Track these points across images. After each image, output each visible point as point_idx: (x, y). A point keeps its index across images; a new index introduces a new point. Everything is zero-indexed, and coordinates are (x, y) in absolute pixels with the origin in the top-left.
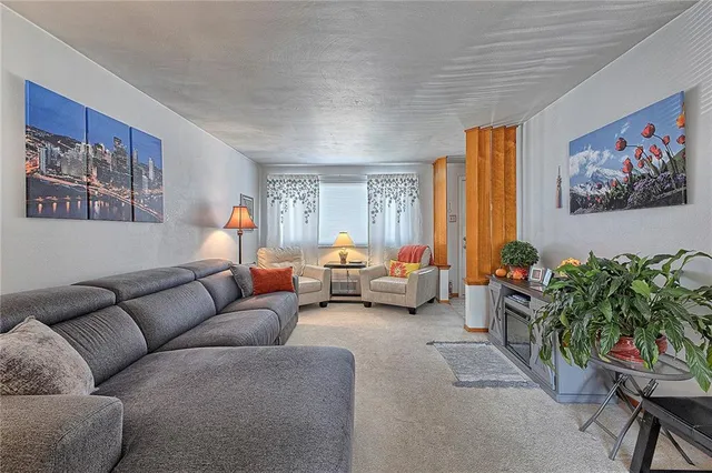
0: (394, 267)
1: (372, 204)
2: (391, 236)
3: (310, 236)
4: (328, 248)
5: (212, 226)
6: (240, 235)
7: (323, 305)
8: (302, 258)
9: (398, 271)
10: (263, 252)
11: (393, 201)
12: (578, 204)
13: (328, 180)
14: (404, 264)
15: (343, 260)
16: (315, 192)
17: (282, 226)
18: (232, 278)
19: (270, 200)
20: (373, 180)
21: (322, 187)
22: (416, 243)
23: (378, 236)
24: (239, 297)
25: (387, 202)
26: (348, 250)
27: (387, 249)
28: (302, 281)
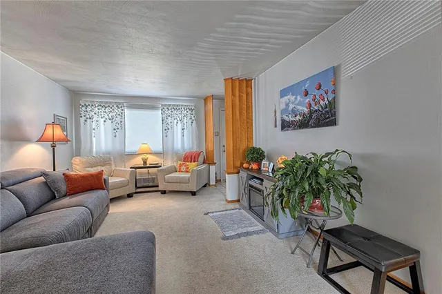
0: (180, 166)
1: (165, 125)
2: (178, 146)
3: (118, 146)
4: (133, 155)
5: (26, 140)
6: (54, 147)
7: (130, 196)
8: (112, 163)
9: (183, 168)
10: (76, 160)
11: (179, 122)
12: (285, 125)
13: (132, 107)
14: (188, 163)
15: (145, 163)
16: (122, 115)
17: (94, 139)
18: (46, 183)
19: (82, 120)
20: (165, 108)
21: (127, 111)
22: (195, 149)
23: (170, 146)
24: (53, 198)
25: (175, 123)
26: (148, 156)
27: (175, 153)
28: (112, 180)
